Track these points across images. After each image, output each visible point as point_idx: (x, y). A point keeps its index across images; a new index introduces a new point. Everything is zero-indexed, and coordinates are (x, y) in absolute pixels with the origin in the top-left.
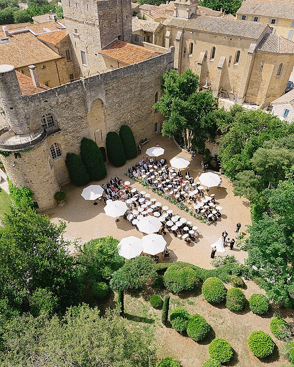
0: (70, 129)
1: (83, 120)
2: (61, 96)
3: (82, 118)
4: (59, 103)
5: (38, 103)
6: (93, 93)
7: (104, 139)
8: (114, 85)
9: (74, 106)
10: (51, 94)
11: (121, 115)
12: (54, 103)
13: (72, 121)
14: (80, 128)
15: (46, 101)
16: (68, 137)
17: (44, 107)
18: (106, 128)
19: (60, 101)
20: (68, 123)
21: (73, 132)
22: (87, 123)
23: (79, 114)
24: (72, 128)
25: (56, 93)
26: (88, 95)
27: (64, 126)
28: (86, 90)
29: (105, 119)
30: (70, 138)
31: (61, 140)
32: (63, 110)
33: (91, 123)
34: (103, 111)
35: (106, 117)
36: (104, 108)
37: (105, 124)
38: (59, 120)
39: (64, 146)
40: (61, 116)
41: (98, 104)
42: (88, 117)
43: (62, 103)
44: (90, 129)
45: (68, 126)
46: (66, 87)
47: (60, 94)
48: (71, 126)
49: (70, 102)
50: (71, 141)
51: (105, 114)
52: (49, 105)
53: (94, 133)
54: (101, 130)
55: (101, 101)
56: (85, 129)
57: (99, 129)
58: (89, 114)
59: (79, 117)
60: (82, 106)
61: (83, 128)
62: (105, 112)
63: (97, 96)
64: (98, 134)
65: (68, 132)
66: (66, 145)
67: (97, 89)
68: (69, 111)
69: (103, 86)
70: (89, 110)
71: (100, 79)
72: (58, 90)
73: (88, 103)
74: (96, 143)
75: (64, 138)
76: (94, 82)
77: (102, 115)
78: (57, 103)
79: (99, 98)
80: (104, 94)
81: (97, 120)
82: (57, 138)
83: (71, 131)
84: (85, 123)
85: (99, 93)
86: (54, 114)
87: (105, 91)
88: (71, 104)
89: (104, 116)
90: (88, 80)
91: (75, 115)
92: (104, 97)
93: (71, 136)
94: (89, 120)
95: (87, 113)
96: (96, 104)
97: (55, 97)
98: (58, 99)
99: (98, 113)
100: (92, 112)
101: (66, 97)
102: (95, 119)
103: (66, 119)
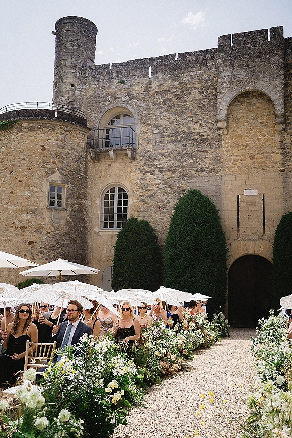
0: (164, 160)
1: (205, 147)
2: (160, 76)
3: (204, 141)
4: (151, 92)
5: (104, 83)
6: (241, 74)
7: (271, 232)
9: (188, 104)
10: (136, 69)
12: (138, 89)
13: (173, 142)
14: (191, 165)
15: (123, 82)
16: (155, 180)
17: (115, 94)
19: (155, 86)
20: (161, 143)
21: (170, 170)
22: (218, 160)
23: (196, 128)
24: (169, 158)
25: (150, 68)
26: (223, 74)
27: (149, 147)
28: (220, 61)
29: (283, 165)
30: (158, 184)
31: (134, 182)
32: (157, 109)
33: (232, 161)
34: (277, 139)
35: (287, 158)
36: (284, 130)
37: (281, 181)
38: (139, 129)
39: (136, 201)
40: (149, 122)
41: (264, 114)
42: (223, 142)
43: (158, 93)
44: (224, 178)
45: (160, 151)
46: (176, 59)
47: (157, 72)
48: (167, 154)
49: (180, 95)
50: (160, 194)
51: (285, 150)
52: (126, 91)
53: (238, 196)
54: (264, 195)
55: (273, 106)
56: (207, 175)
57: (257, 190)
58: (228, 137)
59: (196, 135)
60: (211, 109)
61: (202, 170)
62: (285, 142)
63: (252, 82)
64: (252, 205)
65: (157, 167)
66: (143, 201)
67: (256, 65)
68: (170, 115)
69: (277, 59)
70: (221, 116)
71: (269, 40)
72: (155, 63)
73: (222, 95)
74: (238, 230)
75: (142, 179)
76: (248, 45)
77: (274, 150)
78: (147, 90)
79: (261, 88)
80: (279, 81)
81: (252, 159)
82: (124, 173)
83: (166, 166)
84: (212, 156)
85: (261, 75)
86: (133, 112)
87: (282, 72)
88: (180, 99)
89: (282, 154)
90: (231, 38)
91: (185, 128)
92: (279, 88)
93: (162, 179)
94: (226, 153)
95: (221, 132)
96: (255, 114)
97: (145, 77)
98: (150, 83)
99: (259, 140)
100: (239, 133)
101: (170, 81)
102: (247, 157)
103: (158, 133)
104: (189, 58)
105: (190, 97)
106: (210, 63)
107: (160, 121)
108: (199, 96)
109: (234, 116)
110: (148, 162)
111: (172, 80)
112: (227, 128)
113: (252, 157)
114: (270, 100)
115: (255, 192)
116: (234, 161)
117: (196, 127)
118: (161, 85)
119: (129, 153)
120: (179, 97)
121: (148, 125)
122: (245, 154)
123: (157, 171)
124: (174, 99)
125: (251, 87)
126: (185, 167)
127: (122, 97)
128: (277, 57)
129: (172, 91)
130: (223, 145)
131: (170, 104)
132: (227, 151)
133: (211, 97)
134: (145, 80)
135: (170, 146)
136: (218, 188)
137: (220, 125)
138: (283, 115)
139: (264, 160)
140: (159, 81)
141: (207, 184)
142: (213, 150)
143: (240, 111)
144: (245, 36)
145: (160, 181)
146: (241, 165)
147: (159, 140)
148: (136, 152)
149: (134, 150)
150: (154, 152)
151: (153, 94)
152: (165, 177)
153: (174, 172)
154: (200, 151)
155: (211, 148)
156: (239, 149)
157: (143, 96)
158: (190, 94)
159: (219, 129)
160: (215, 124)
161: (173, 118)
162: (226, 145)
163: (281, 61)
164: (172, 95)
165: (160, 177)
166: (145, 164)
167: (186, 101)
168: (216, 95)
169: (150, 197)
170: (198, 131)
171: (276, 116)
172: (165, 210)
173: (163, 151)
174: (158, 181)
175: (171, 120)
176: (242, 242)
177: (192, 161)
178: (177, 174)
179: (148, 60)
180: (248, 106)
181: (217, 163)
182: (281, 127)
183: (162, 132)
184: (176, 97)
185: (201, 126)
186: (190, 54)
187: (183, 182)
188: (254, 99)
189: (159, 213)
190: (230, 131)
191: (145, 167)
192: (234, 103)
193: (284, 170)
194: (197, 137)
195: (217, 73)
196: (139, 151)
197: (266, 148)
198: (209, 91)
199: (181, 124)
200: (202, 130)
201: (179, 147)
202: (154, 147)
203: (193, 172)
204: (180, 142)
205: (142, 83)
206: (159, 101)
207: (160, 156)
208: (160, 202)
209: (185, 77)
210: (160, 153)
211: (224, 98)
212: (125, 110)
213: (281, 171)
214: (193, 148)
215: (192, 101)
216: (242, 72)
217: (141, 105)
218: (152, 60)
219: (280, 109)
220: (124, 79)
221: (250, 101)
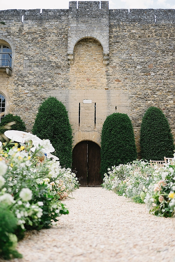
0: (31, 77)
1: (59, 71)
2: (30, 22)
3: (59, 67)
4: (23, 33)
6: (83, 26)
8: (134, 31)
9: (48, 43)
10: (13, 15)
11: (149, 92)
12: (14, 29)
13: (37, 66)
14: (50, 83)
15: (3, 23)
16: (25, 90)
18: (109, 104)
19: (26, 28)
20: (30, 66)
21: (35, 85)
22: (67, 80)
24: (35, 77)
25: (23, 16)
26: (72, 25)
27: (21, 68)
28: (70, 17)
29: (107, 85)
30: (27, 93)
31: (10, 91)
32: (27, 43)
33: (76, 81)
34: (104, 69)
35: (110, 81)
36: (108, 64)
37: (106, 95)
38: (14, 56)
39: (11, 104)
40: (21, 52)
41: (97, 53)
42: (70, 69)
43: (28, 33)
44: (71, 92)
45: (28, 71)
46: (41, 13)
47: (27, 19)
48: (33, 74)
49: (43, 36)
50: (28, 100)
51: (108, 77)
52: (5, 30)
53: (80, 103)
54: (95, 103)
55: (102, 49)
56: (60, 89)
57: (91, 100)
58: (74, 65)
59: (53, 63)
60: (63, 47)
61: (57, 86)
62: (108, 72)
63: (90, 32)
64: (88, 109)
65: (26, 82)
66: (16, 104)
67: (92, 22)
68: (36, 48)
69: (105, 20)
70: (70, 51)
71: (100, 8)
72: (26, 13)
73: (71, 39)
74: (79, 125)
75: (15, 89)
76: (88, 10)
77: (102, 76)
78: (20, 30)
79: (95, 37)
80: (106, 33)
81: (88, 81)
82: (3, 85)
83: (33, 82)
84: (63, 77)
85: (95, 29)
86: (10, 44)
87: (108, 28)
88: (43, 39)
89: (107, 79)
90: (77, 4)
91: (46, 58)
92: (106, 38)
93: (29, 90)
94: (72, 76)
95: (70, 62)
96: (91, 53)
97: (19, 21)
98: (22, 26)
99: (93, 69)
100: (81, 64)
101: (36, 26)
102: (86, 79)
103: (27, 60)
104: (50, 13)
105: (49, 38)
106: (63, 18)
107: (29, 52)
108: (55, 38)
109: (78, 53)
110: (20, 78)
111: (38, 26)
112: (73, 60)
113: (88, 80)
114: (100, 45)
115: (90, 101)
116: (77, 81)
117: (53, 58)
118: (30, 28)
119: (7, 70)
120: (42, 38)
121: (21, 54)
122: (84, 77)
123: (26, 85)
124: (39, 38)
125: (89, 36)
126: (45, 83)
127: (2, 33)
128: (105, 19)
129: (38, 32)
130: (71, 71)
131: (36, 42)
132: (73, 75)
133: (63, 40)
134: (19, 24)
135: (36, 69)
136: (67, 98)
137: (69, 57)
138: (108, 55)
139: (95, 82)
140: (29, 25)
141: (60, 95)
142: (64, 73)
143: (82, 50)
144: (86, 4)
145: (28, 91)
146: (81, 84)
147: (28, 64)
148: (11, 71)
149: (11, 69)
150: (24, 72)
151: (25, 34)
152: (32, 89)
153: (38, 86)
154: (56, 73)
155: (63, 72)
156: (81, 74)
157: (17, 34)
158: (50, 36)
159: (69, 60)
160: (66, 57)
161: (38, 51)
162: (73, 71)
163: (107, 22)
164: (38, 36)
165: (28, 88)
166: (18, 79)
167: (47, 41)
168: (67, 39)
169: (21, 101)
170: (55, 60)
171: (104, 55)
172: (31, 111)
173: (31, 72)
174: (26, 91)
175: (37, 52)
176: (81, 132)
177: (50, 79)
178: (40, 88)
179: (21, 11)
180: (86, 47)
181: (66, 82)
182: (107, 62)
183: (30, 59)
184: (41, 37)
185: (57, 57)
186: (50, 11)
187: (44, 93)
188: (90, 43)
189: (27, 112)
190: (75, 62)
191: (18, 81)
192: (78, 45)
193: (108, 89)
194: (54, 64)
195: (68, 25)
196: (14, 70)
197: (97, 75)
198: (62, 35)
199: (44, 55)
200: (57, 60)
201: (42, 70)
202: (25, 69)
203: (51, 87)
204: (42, 66)
205: (17, 26)
206: (29, 38)
207: (28, 75)
208: (28, 105)
209: (47, 25)
210: (29, 73)
211: (72, 40)
212: (4, 43)
213: (106, 89)
214: (51, 71)
215: (51, 40)
216: (84, 25)
217: (16, 40)
218: (24, 11)
219: (106, 51)
220: (5, 21)
221: (88, 44)
